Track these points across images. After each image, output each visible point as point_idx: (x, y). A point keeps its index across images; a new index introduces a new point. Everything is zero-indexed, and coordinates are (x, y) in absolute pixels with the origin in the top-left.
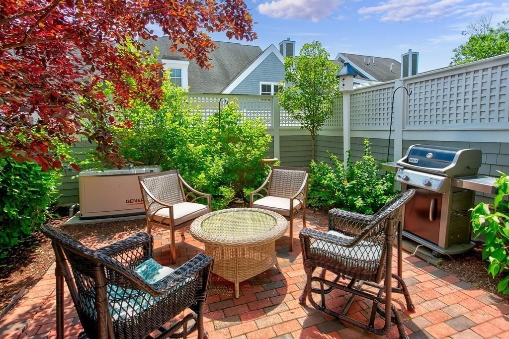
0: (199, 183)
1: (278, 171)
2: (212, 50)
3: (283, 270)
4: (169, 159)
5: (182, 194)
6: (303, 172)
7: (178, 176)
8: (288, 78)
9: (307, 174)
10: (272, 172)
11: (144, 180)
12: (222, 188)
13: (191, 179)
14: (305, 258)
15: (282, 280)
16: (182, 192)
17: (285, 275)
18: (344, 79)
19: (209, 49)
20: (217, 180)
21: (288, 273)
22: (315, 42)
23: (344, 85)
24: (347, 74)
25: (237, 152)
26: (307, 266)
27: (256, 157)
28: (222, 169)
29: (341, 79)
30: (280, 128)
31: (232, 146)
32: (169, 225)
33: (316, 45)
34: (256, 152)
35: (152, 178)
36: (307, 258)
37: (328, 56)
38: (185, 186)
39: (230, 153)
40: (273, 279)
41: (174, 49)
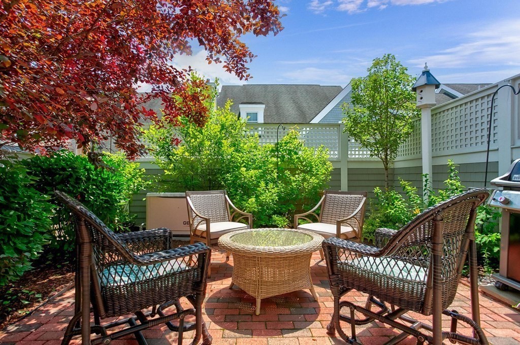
0: (249, 207)
1: (331, 196)
2: (251, 60)
3: (320, 300)
4: (223, 183)
5: (228, 215)
6: (360, 196)
7: (225, 197)
8: (354, 101)
9: (365, 198)
10: (325, 198)
11: (191, 196)
12: (275, 217)
13: (242, 204)
14: (331, 274)
15: (315, 308)
16: (228, 213)
17: (320, 304)
18: (422, 91)
19: (248, 59)
20: (272, 209)
21: (325, 303)
22: (387, 56)
23: (422, 98)
24: (426, 84)
25: (294, 181)
26: (333, 283)
27: (314, 187)
28: (277, 198)
29: (418, 91)
30: (348, 160)
31: (289, 175)
32: (205, 238)
33: (388, 58)
34: (314, 181)
35: (199, 196)
36: (333, 274)
37: (405, 71)
38: (231, 207)
39: (287, 182)
40: (304, 305)
41: (211, 59)
